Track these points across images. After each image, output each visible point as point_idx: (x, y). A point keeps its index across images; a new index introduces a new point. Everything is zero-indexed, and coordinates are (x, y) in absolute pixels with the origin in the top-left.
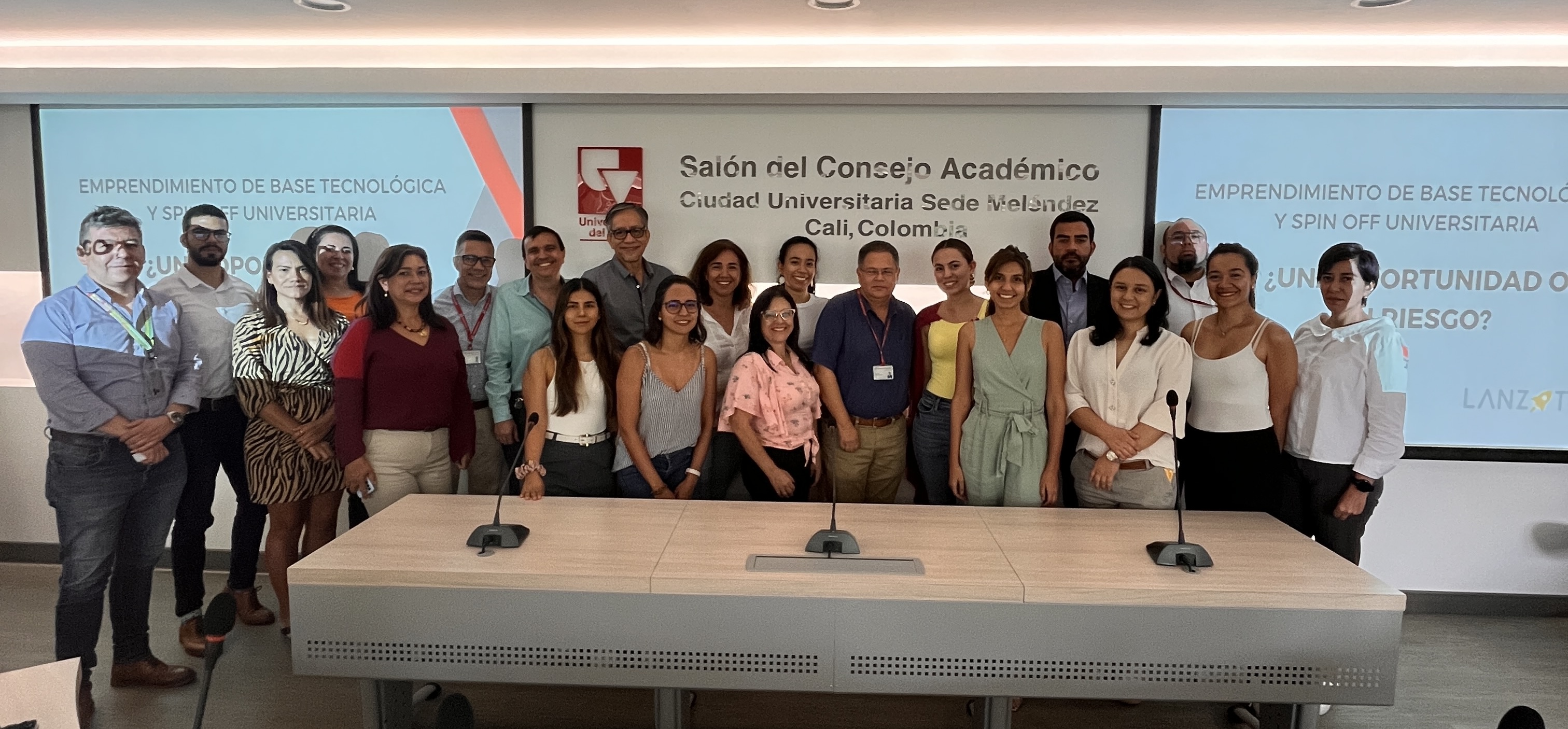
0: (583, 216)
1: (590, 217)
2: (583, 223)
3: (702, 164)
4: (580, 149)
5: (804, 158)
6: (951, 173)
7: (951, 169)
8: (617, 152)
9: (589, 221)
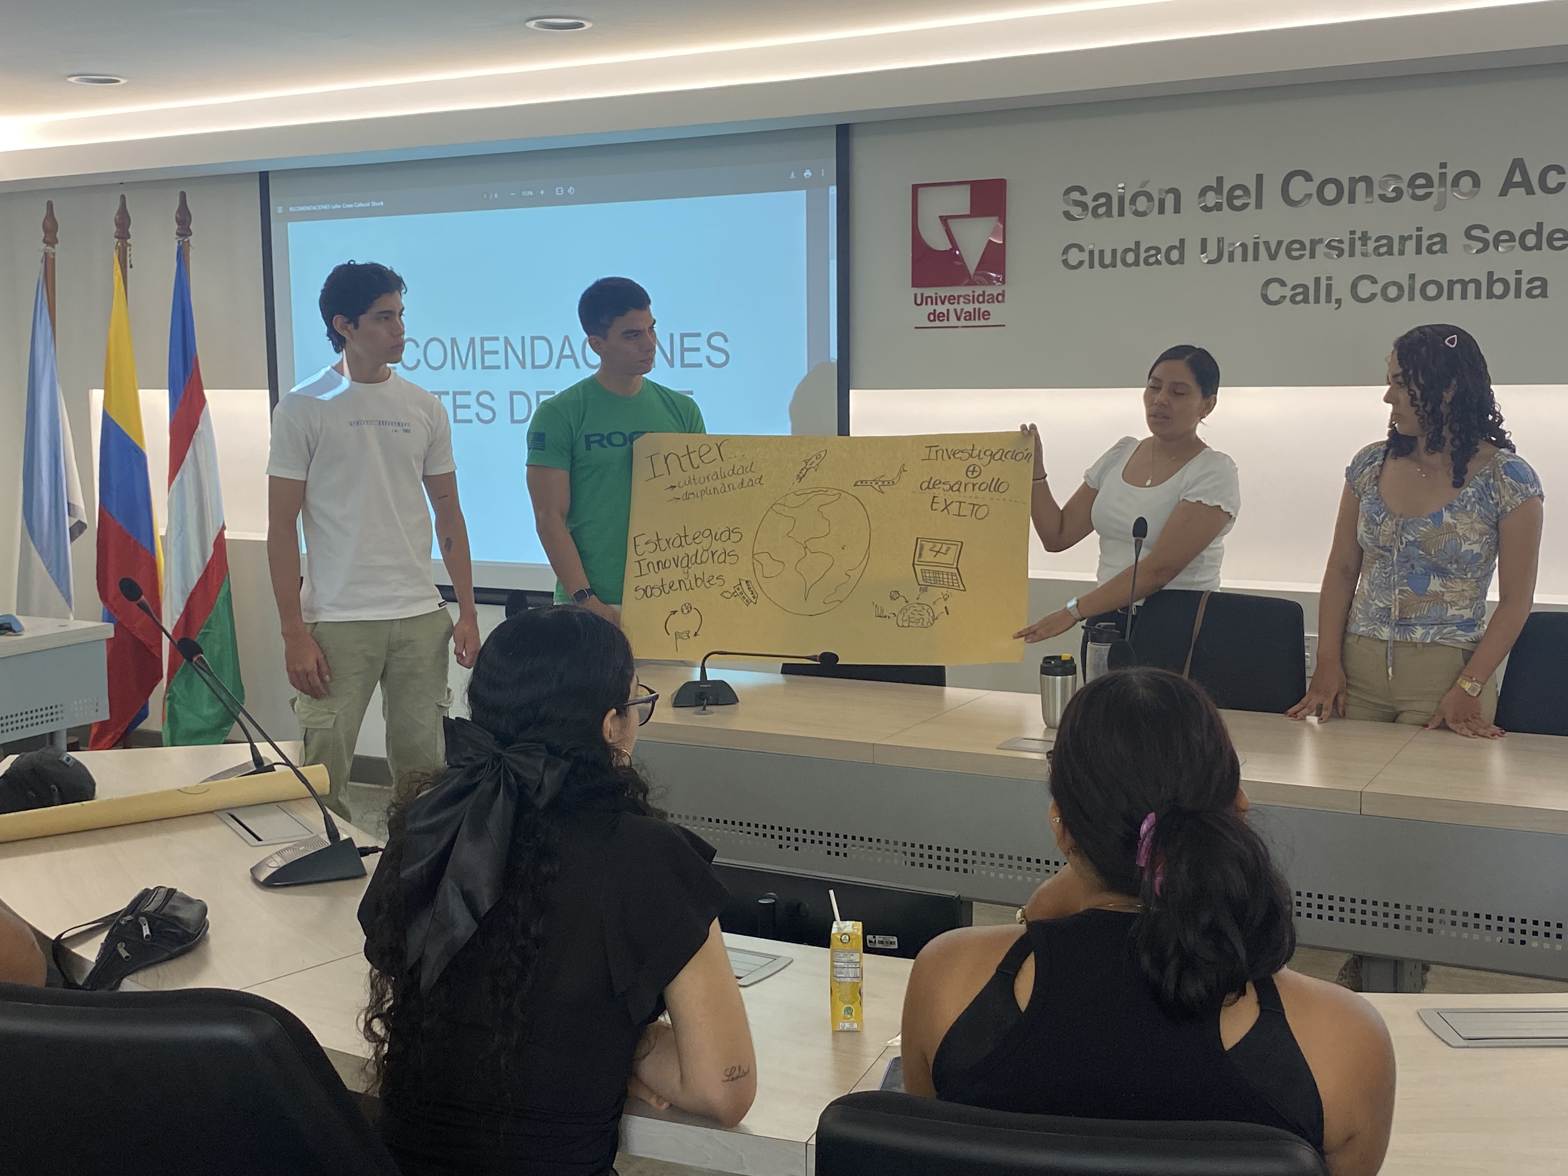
0: (919, 291)
1: (929, 292)
2: (919, 302)
3: (1095, 199)
4: (915, 188)
5: (1260, 178)
6: (1517, 185)
7: (1517, 178)
8: (968, 187)
9: (927, 298)
